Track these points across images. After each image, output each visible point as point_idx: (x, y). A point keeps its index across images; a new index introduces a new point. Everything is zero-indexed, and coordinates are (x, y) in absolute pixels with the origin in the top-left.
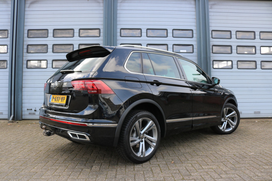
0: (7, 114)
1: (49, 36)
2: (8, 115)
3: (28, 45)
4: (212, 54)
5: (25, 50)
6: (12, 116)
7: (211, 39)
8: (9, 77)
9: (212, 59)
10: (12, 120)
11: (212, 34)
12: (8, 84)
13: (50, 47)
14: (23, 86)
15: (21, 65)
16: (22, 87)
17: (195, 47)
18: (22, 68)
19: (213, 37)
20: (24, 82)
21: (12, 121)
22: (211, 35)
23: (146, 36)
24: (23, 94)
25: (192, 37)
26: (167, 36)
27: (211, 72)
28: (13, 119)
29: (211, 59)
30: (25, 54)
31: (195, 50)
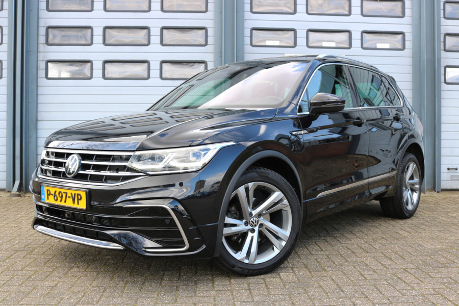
0: (5, 178)
1: (94, 8)
2: (7, 180)
3: (49, 28)
4: (443, 54)
5: (42, 39)
6: (17, 183)
7: (443, 21)
8: (8, 97)
9: (444, 62)
10: (17, 191)
11: (444, 9)
12: (6, 113)
13: (98, 32)
14: (39, 118)
15: (35, 70)
16: (37, 120)
17: (409, 37)
18: (37, 78)
19: (446, 16)
20: (41, 108)
21: (18, 193)
22: (442, 12)
23: (305, 11)
24: (39, 136)
25: (403, 15)
26: (350, 14)
27: (442, 92)
28: (20, 189)
29: (442, 65)
30: (42, 47)
31: (408, 44)
